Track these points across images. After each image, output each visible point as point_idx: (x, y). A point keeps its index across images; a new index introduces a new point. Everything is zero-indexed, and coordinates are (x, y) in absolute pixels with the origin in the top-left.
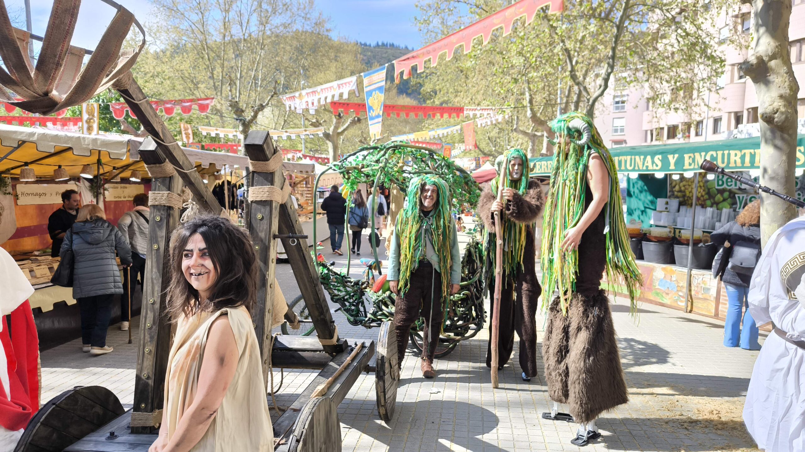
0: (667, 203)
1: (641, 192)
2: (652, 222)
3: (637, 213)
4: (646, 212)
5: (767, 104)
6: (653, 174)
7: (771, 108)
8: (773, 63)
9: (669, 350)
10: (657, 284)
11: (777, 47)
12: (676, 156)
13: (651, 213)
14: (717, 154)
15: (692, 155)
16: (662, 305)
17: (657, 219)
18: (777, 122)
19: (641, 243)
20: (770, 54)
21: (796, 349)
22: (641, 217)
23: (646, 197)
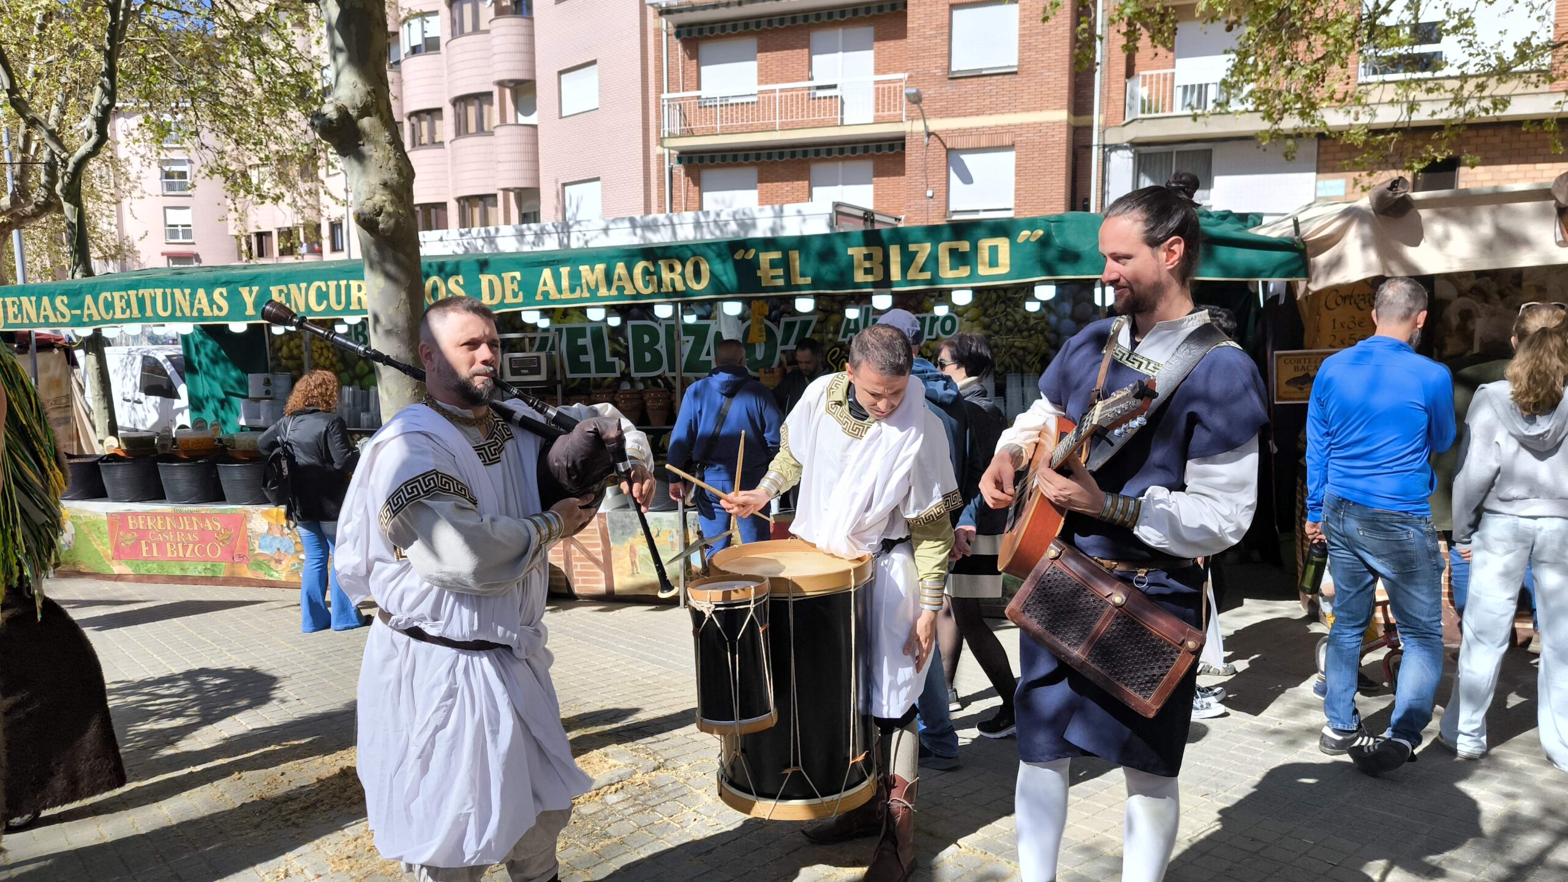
0: (267, 382)
1: (214, 362)
2: (242, 422)
3: (211, 405)
4: (230, 404)
5: (363, 198)
6: (227, 326)
7: (370, 203)
8: (366, 123)
9: (276, 675)
10: (256, 545)
11: (369, 93)
12: (255, 289)
13: (239, 403)
14: (328, 287)
15: (283, 287)
16: (271, 584)
17: (252, 415)
18: (383, 230)
19: (216, 468)
20: (360, 106)
21: (408, 644)
22: (221, 413)
23: (227, 372)
